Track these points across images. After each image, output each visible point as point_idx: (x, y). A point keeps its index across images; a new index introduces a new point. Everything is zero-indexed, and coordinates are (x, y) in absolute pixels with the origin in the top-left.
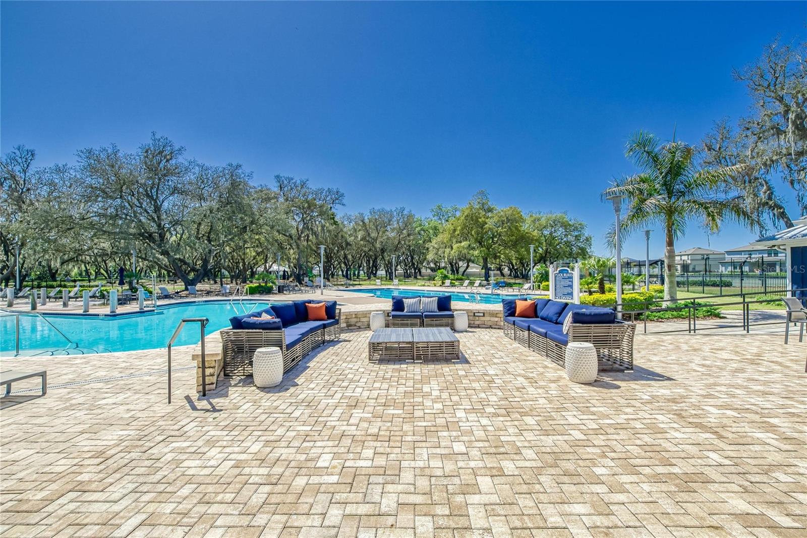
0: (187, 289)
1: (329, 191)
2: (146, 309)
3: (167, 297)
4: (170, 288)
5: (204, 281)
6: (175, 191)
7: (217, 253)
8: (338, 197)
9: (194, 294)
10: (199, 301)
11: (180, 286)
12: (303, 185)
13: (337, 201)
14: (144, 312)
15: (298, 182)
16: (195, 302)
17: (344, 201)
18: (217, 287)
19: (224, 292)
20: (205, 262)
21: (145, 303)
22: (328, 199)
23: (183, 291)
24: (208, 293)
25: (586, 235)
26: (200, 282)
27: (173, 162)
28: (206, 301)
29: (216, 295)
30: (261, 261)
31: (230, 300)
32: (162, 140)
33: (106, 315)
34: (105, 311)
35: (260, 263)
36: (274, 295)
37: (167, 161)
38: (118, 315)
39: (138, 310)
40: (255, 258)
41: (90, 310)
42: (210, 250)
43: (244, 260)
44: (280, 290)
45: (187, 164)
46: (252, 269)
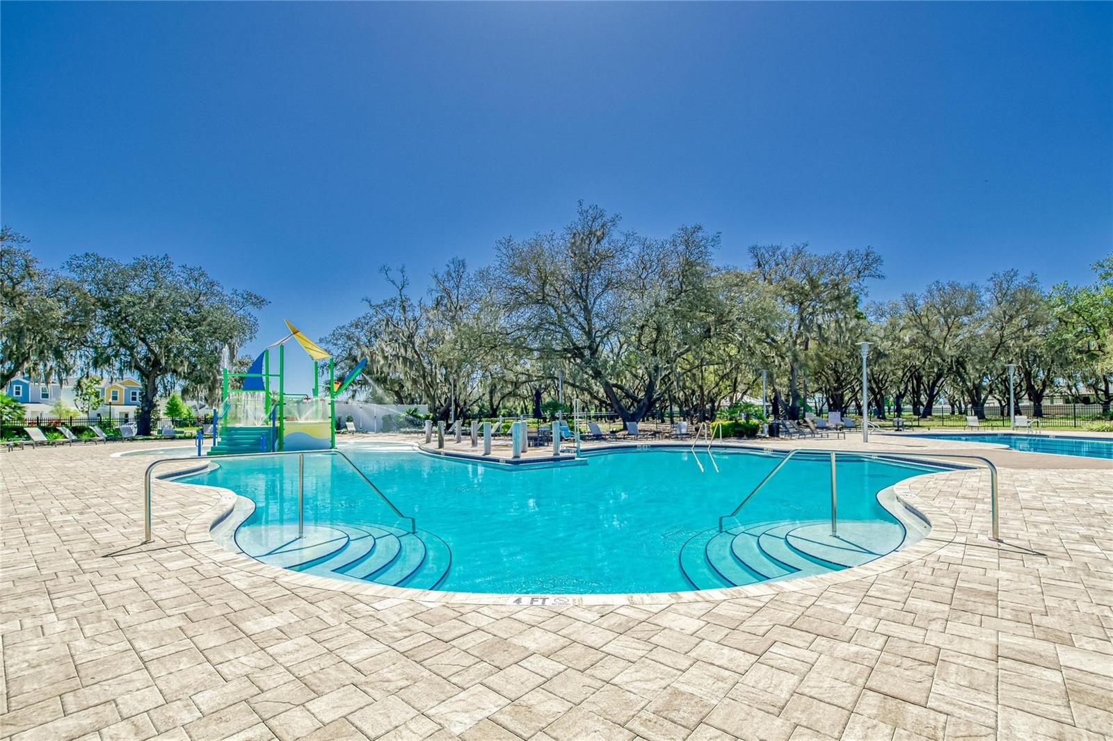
0: (625, 428)
1: (850, 256)
2: (562, 455)
3: (598, 437)
4: (604, 427)
5: (648, 420)
6: (608, 285)
7: (665, 375)
8: (868, 265)
9: (637, 434)
10: (642, 446)
11: (618, 425)
12: (799, 252)
13: (866, 272)
14: (559, 459)
15: (790, 250)
16: (635, 447)
17: (882, 269)
18: (666, 427)
19: (678, 433)
20: (650, 388)
21: (563, 446)
22: (848, 270)
23: (621, 430)
24: (655, 434)
26: (643, 421)
27: (604, 242)
28: (652, 446)
29: (666, 437)
30: (726, 388)
31: (691, 446)
32: (590, 211)
33: (507, 462)
34: (508, 455)
35: (725, 393)
36: (765, 441)
37: (598, 242)
38: (522, 462)
39: (551, 455)
40: (717, 385)
41: (492, 452)
42: (656, 369)
43: (701, 387)
44: (774, 432)
45: (623, 238)
46: (713, 401)
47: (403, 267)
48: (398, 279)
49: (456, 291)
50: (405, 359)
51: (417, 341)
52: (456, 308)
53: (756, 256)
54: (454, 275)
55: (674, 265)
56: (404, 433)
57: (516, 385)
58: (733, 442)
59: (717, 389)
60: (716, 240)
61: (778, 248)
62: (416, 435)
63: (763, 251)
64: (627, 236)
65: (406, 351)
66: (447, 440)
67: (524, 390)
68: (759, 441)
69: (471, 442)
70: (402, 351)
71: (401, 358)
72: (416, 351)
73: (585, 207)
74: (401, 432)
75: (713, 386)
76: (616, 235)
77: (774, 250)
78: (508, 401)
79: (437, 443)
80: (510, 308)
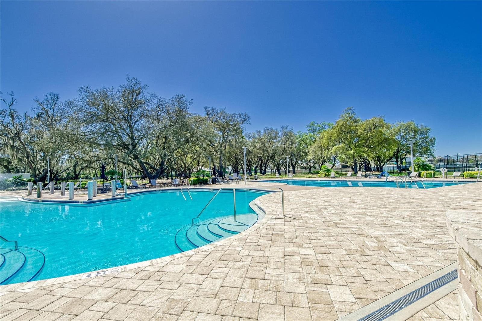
0: (150, 182)
1: (240, 115)
2: (117, 197)
3: (137, 187)
4: (139, 182)
5: (161, 178)
6: (142, 116)
7: (169, 159)
8: (246, 119)
9: (155, 185)
10: (158, 190)
11: (147, 181)
12: (222, 112)
13: (245, 121)
14: (115, 199)
15: (219, 110)
16: (155, 191)
17: (250, 121)
18: (170, 181)
19: (175, 183)
20: (162, 164)
21: (118, 192)
22: (239, 120)
23: (148, 183)
24: (164, 185)
25: (430, 137)
26: (159, 179)
27: (140, 96)
28: (163, 190)
29: (170, 186)
30: (195, 164)
31: (180, 189)
32: (133, 80)
33: (84, 202)
34: (86, 199)
35: (194, 166)
36: (210, 186)
37: (137, 95)
38: (93, 202)
39: (111, 197)
40: (191, 163)
41: (74, 198)
42: (165, 155)
43: (185, 164)
44: (214, 182)
45: (149, 96)
46: (190, 170)
47: (12, 93)
48: (9, 100)
49: (52, 111)
50: (13, 147)
51: (23, 137)
52: (52, 120)
53: (207, 111)
54: (50, 101)
55: (173, 110)
56: (11, 190)
57: (91, 162)
58: (198, 187)
59: (191, 165)
60: (191, 102)
61: (215, 109)
62: (21, 191)
63: (209, 109)
64: (151, 95)
65: (14, 142)
66: (43, 193)
67: (95, 165)
68: (208, 185)
69: (61, 193)
70: (11, 141)
71: (9, 147)
72: (21, 142)
73: (131, 78)
74: (8, 190)
75: (190, 163)
76: (146, 93)
77: (214, 109)
78: (86, 170)
79: (37, 195)
80: (87, 122)
